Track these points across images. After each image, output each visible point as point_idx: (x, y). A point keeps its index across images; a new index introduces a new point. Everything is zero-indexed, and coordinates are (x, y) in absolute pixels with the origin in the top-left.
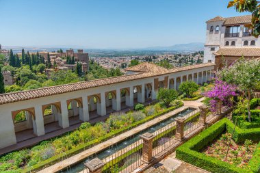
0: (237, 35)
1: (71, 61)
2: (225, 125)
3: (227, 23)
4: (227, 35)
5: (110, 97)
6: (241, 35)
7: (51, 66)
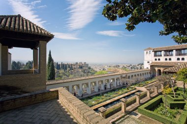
0: (161, 56)
1: (81, 67)
2: (161, 98)
3: (155, 50)
4: (155, 55)
5: (100, 83)
6: (163, 55)
7: (72, 69)
